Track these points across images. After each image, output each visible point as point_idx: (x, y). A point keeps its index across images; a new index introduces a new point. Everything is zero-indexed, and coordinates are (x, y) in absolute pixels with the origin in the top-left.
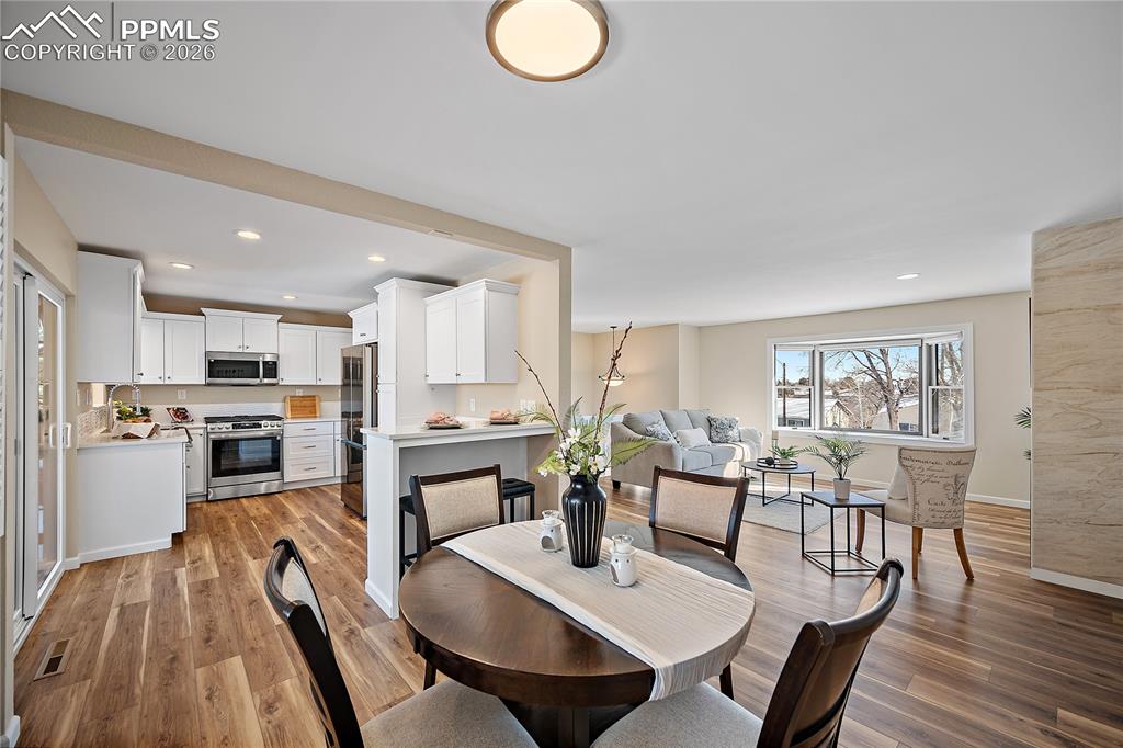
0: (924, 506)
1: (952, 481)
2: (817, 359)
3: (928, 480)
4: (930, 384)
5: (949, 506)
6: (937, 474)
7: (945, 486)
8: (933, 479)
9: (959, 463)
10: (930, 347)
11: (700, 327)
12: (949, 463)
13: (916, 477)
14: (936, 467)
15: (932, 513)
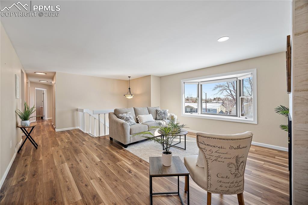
0: (214, 178)
1: (234, 161)
2: (200, 88)
3: (216, 160)
4: (240, 96)
5: (232, 179)
6: (222, 155)
7: (229, 164)
8: (219, 159)
9: (239, 147)
10: (240, 81)
11: (160, 77)
12: (231, 148)
13: (209, 157)
14: (221, 150)
15: (220, 184)
